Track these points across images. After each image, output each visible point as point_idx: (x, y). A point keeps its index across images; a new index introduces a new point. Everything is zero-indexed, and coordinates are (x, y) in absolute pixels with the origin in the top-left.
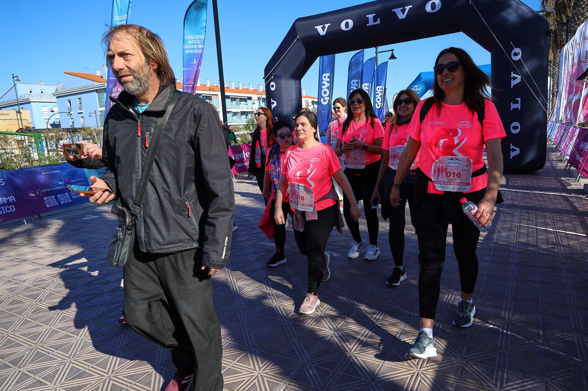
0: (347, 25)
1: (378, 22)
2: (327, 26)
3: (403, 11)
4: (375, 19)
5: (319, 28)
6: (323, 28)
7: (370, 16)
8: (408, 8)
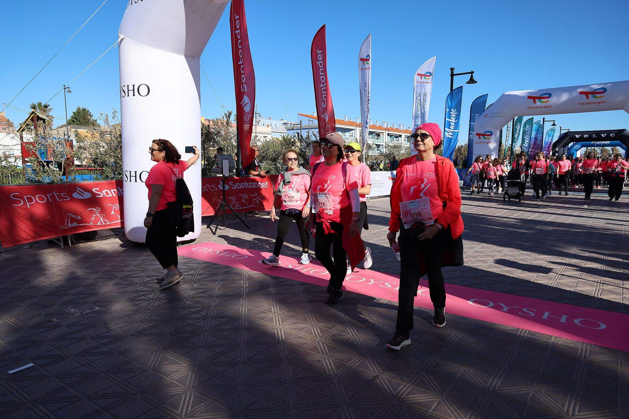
0: (586, 136)
1: (596, 137)
2: (579, 136)
3: (604, 135)
4: (595, 136)
5: (577, 136)
6: (578, 136)
7: (594, 135)
8: (605, 135)
